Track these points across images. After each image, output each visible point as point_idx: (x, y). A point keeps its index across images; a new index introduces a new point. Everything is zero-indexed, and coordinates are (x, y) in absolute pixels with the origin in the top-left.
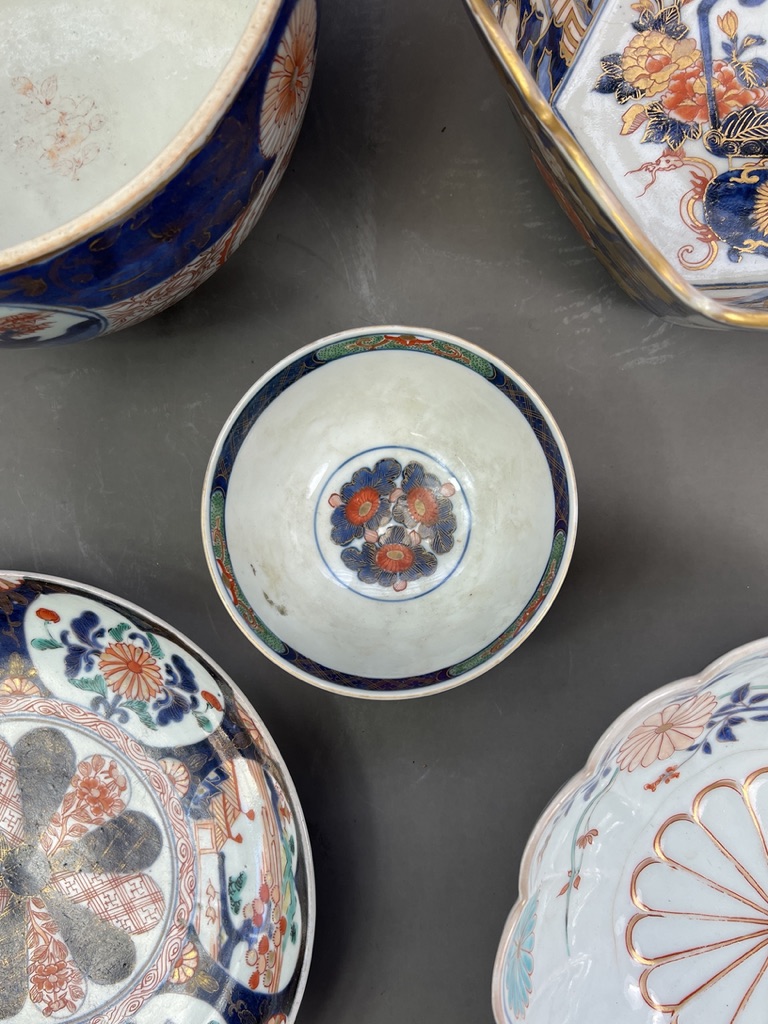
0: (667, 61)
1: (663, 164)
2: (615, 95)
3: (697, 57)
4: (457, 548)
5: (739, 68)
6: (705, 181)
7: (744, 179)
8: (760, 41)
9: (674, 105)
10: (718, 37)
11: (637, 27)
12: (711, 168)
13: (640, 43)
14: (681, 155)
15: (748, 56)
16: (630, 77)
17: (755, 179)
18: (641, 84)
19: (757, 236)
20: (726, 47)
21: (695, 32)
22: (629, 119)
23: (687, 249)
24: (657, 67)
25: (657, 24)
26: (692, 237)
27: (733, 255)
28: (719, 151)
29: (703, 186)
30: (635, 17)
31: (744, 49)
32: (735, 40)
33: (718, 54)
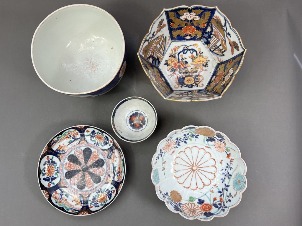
0: (174, 61)
1: (173, 75)
2: (167, 65)
3: (178, 60)
4: (146, 124)
5: (183, 62)
6: (178, 77)
7: (183, 77)
8: (186, 58)
9: (174, 67)
10: (180, 58)
11: (170, 56)
12: (179, 75)
13: (170, 59)
14: (175, 73)
15: (184, 60)
16: (169, 63)
17: (185, 77)
18: (170, 64)
19: (184, 84)
20: (181, 59)
21: (177, 57)
22: (168, 69)
23: (176, 86)
24: (172, 62)
25: (172, 56)
26: (176, 84)
27: (181, 87)
28: (180, 73)
29: (178, 78)
30: (169, 55)
31: (183, 60)
32: (182, 58)
33: (180, 60)
